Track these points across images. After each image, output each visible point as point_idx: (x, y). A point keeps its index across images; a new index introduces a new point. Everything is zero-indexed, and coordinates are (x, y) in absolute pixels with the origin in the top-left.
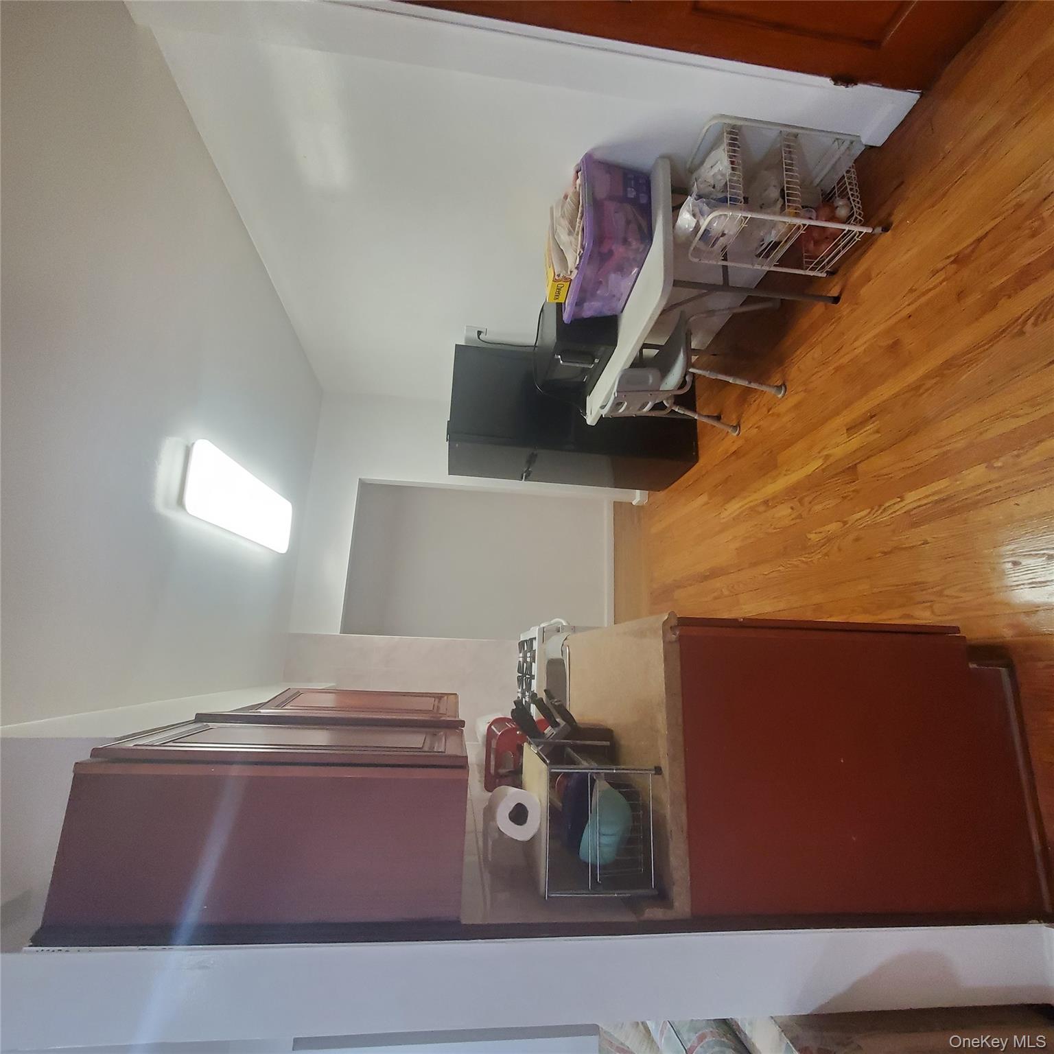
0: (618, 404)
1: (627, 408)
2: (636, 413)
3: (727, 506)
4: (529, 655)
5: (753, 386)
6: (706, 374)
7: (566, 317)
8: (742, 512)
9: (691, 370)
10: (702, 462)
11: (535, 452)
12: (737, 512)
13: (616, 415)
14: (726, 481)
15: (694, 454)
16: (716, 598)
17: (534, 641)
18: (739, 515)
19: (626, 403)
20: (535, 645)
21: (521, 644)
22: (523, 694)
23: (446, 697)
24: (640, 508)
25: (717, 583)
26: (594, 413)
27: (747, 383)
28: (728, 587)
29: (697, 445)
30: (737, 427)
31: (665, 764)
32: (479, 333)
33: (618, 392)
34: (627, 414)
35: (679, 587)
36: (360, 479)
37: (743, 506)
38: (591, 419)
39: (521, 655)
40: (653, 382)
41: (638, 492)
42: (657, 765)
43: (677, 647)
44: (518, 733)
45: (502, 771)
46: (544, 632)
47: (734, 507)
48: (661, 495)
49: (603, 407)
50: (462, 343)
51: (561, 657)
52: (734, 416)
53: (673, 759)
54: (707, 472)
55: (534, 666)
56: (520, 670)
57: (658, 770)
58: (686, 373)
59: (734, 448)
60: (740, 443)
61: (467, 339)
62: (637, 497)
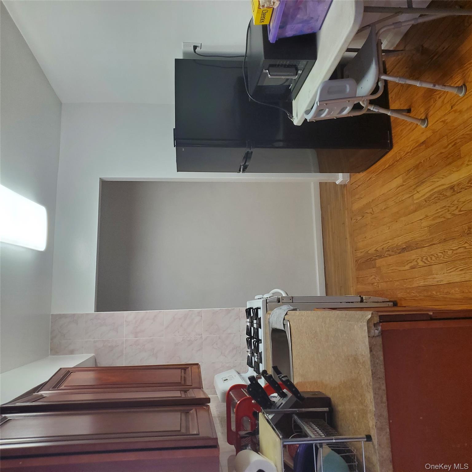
0: (320, 111)
1: (329, 113)
2: (336, 116)
3: (419, 189)
4: (255, 321)
5: (437, 87)
6: (396, 80)
7: (271, 38)
8: (431, 195)
9: (383, 77)
10: (395, 149)
11: (250, 151)
12: (428, 195)
13: (318, 119)
14: (417, 167)
15: (389, 141)
16: (413, 268)
17: (259, 310)
18: (429, 198)
19: (327, 110)
20: (261, 313)
21: (248, 311)
22: (252, 354)
23: (190, 368)
24: (343, 186)
25: (413, 255)
26: (300, 116)
27: (432, 85)
28: (422, 258)
29: (391, 134)
30: (424, 120)
31: (374, 433)
32: (195, 47)
33: (319, 101)
34: (329, 117)
35: (380, 257)
36: (100, 178)
37: (433, 189)
38: (297, 121)
39: (248, 320)
40: (350, 91)
41: (341, 175)
42: (367, 434)
43: (379, 340)
44: (253, 402)
45: (242, 433)
46: (267, 303)
47: (425, 190)
48: (361, 176)
49: (307, 112)
50: (181, 57)
51: (283, 329)
52: (422, 110)
53: (380, 429)
54: (401, 158)
55: (261, 331)
56: (248, 332)
57: (369, 438)
58: (379, 80)
59: (422, 139)
60: (429, 134)
61: (185, 54)
62: (340, 178)
